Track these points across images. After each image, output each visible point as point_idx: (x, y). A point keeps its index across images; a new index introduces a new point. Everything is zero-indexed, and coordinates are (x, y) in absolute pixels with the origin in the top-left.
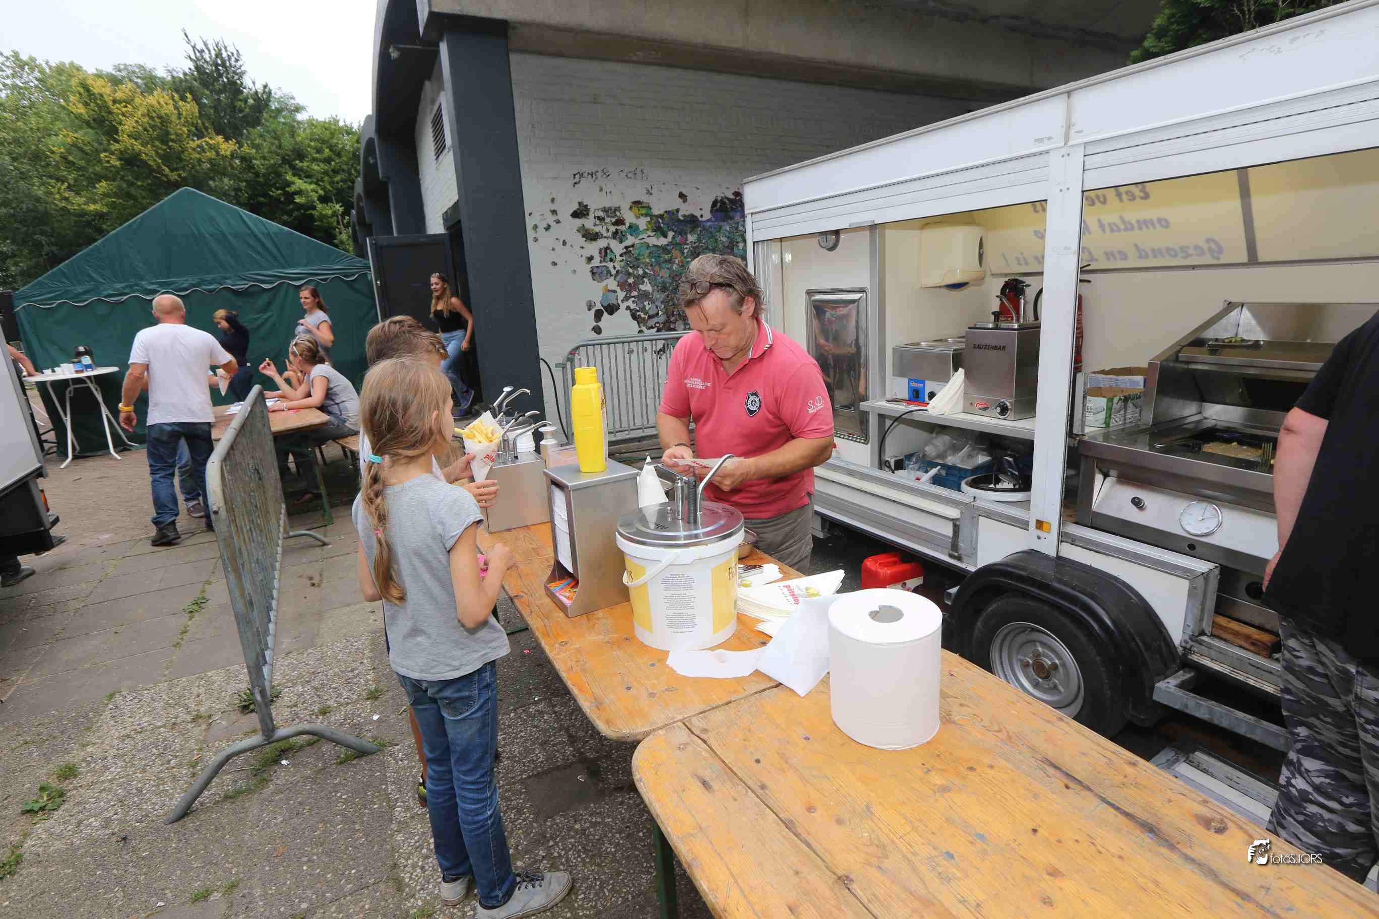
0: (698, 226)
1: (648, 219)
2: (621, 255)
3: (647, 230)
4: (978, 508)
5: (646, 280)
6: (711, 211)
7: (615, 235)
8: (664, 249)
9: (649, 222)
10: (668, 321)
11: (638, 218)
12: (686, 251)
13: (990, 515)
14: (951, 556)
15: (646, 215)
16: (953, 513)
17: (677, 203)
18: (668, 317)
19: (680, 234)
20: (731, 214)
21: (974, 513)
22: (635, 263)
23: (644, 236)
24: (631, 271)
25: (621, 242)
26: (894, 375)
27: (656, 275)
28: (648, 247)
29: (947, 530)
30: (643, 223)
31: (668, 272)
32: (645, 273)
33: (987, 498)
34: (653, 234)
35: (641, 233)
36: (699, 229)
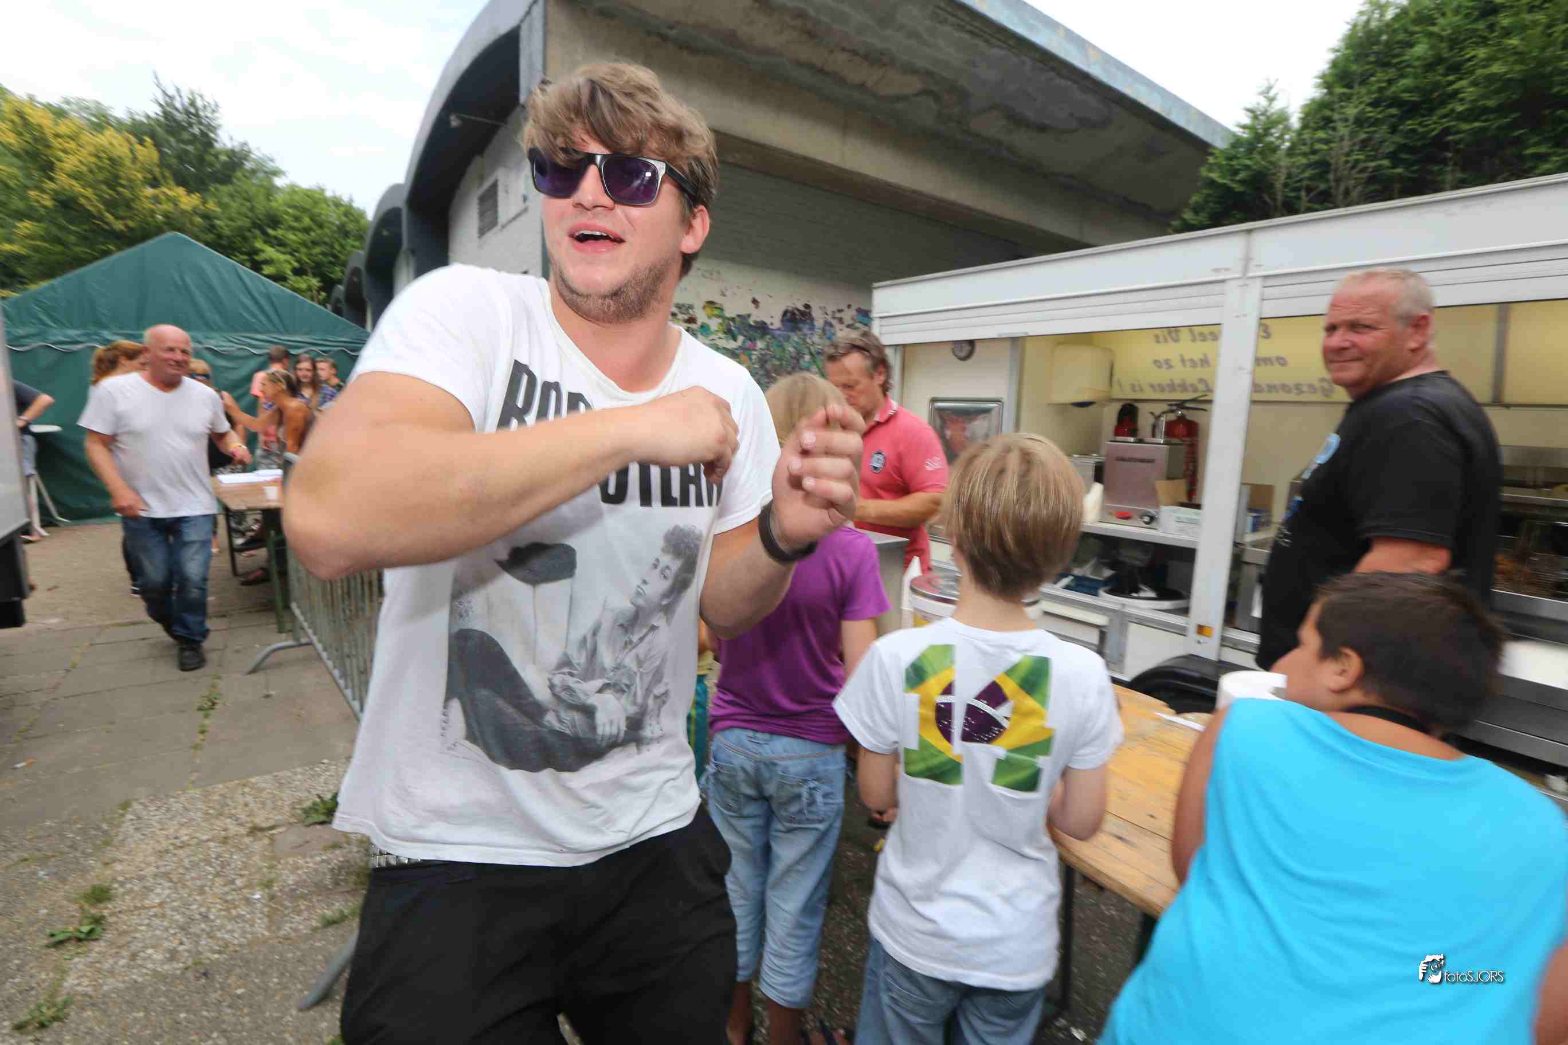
0: (767, 334)
1: (720, 320)
3: (718, 331)
4: (1127, 615)
6: (782, 321)
9: (721, 324)
11: (709, 317)
12: (754, 357)
13: (1139, 621)
15: (718, 316)
16: (1101, 620)
17: (750, 308)
19: (750, 339)
20: (801, 325)
21: (1121, 619)
23: (715, 337)
29: (1096, 639)
30: (714, 324)
33: (1133, 606)
34: (722, 336)
35: (712, 333)
36: (769, 336)
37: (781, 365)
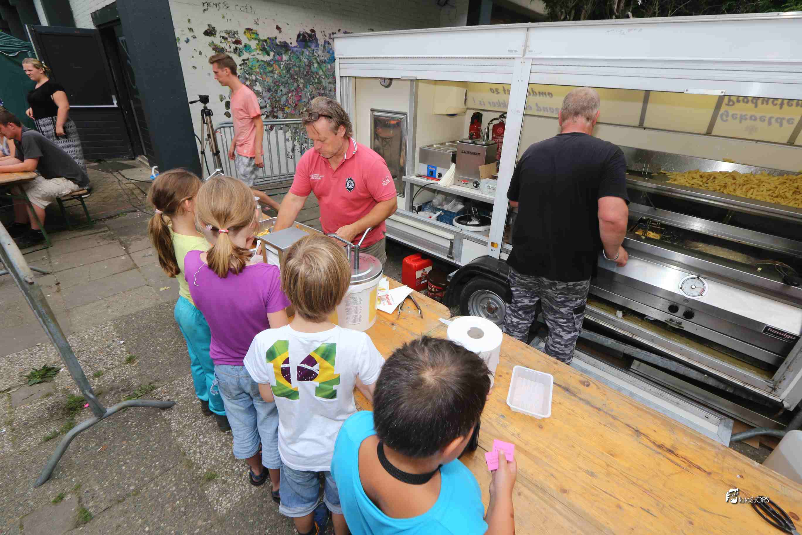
0: (289, 50)
1: (257, 42)
2: (240, 65)
3: (256, 49)
4: (463, 235)
5: (257, 83)
6: (297, 41)
7: (236, 49)
8: (268, 63)
9: (258, 44)
10: (272, 111)
11: (250, 40)
12: (282, 66)
13: (469, 238)
14: (448, 257)
15: (255, 39)
16: (451, 236)
17: (275, 33)
18: (273, 108)
19: (278, 54)
20: (310, 44)
21: (460, 237)
22: (250, 72)
23: (255, 53)
24: (247, 76)
25: (240, 56)
26: (420, 162)
27: (264, 81)
28: (258, 61)
29: (448, 245)
30: (253, 44)
31: (272, 79)
32: (257, 79)
33: (466, 229)
34: (260, 52)
35: (253, 51)
36: (290, 52)
37: (300, 70)
